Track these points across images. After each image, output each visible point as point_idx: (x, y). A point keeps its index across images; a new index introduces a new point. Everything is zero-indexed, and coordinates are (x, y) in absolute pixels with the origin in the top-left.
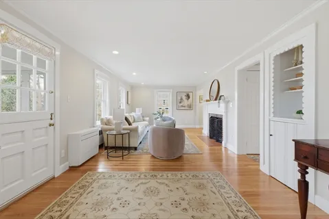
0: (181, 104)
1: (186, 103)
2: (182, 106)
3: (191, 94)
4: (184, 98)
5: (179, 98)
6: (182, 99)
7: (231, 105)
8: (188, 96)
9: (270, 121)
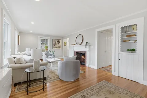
0: (55, 46)
1: (58, 45)
2: (56, 47)
3: (60, 41)
4: (57, 42)
5: (54, 43)
6: (55, 43)
7: (92, 47)
8: (59, 42)
9: (119, 54)
